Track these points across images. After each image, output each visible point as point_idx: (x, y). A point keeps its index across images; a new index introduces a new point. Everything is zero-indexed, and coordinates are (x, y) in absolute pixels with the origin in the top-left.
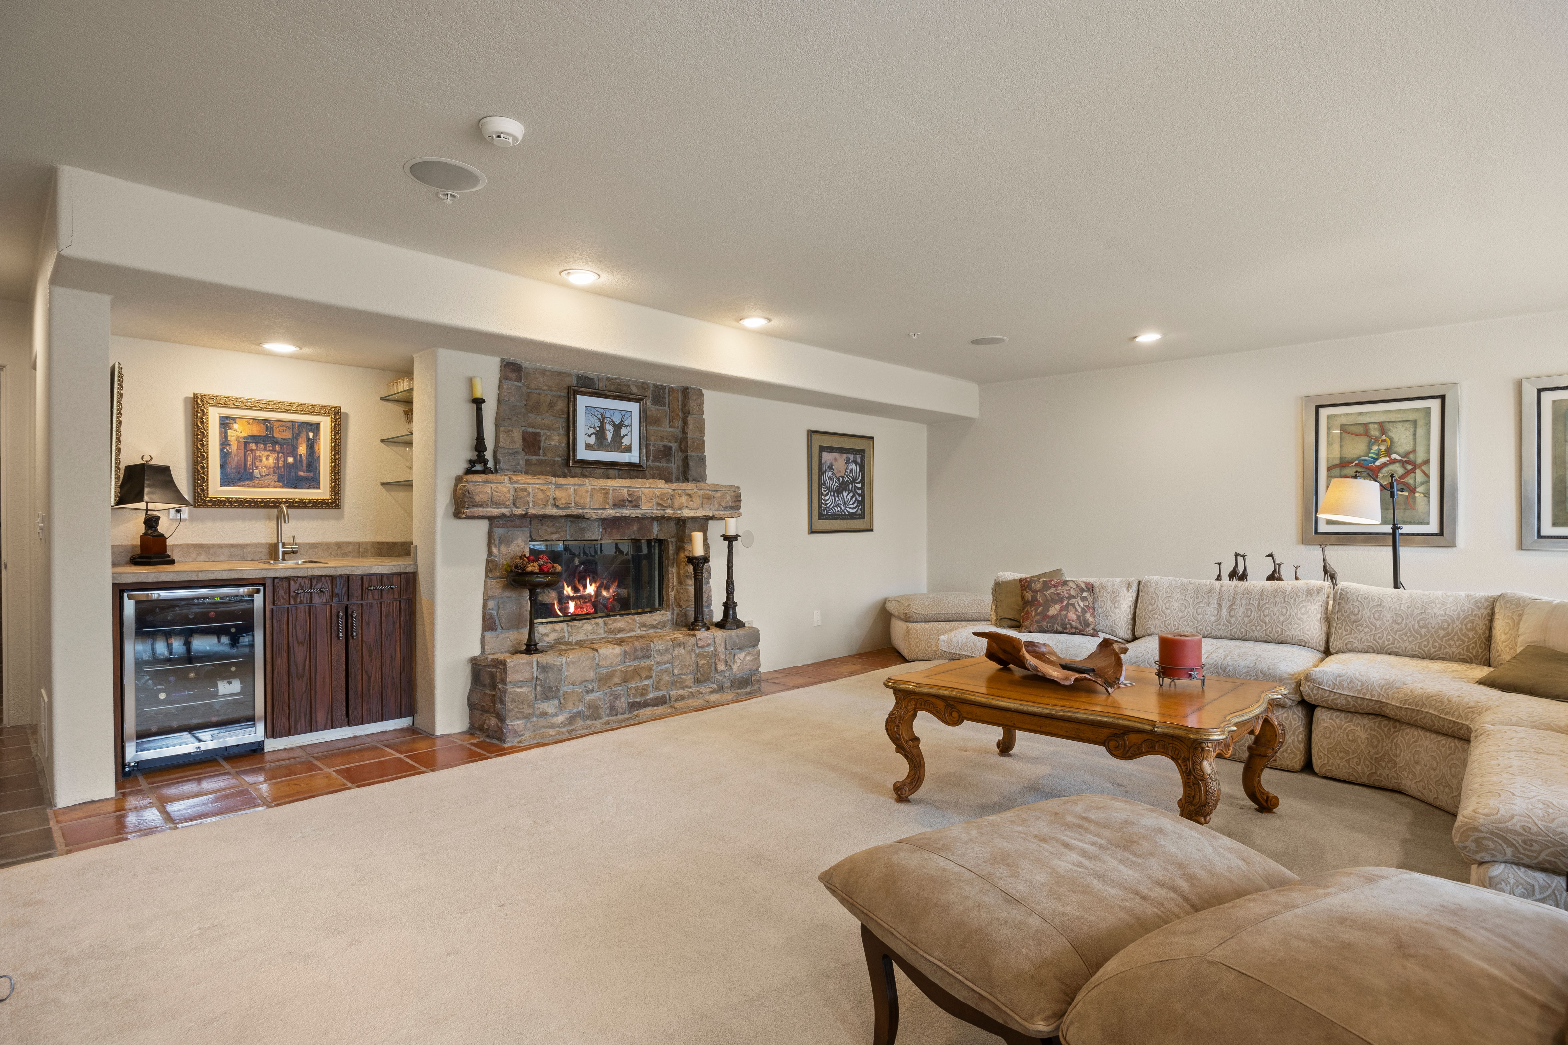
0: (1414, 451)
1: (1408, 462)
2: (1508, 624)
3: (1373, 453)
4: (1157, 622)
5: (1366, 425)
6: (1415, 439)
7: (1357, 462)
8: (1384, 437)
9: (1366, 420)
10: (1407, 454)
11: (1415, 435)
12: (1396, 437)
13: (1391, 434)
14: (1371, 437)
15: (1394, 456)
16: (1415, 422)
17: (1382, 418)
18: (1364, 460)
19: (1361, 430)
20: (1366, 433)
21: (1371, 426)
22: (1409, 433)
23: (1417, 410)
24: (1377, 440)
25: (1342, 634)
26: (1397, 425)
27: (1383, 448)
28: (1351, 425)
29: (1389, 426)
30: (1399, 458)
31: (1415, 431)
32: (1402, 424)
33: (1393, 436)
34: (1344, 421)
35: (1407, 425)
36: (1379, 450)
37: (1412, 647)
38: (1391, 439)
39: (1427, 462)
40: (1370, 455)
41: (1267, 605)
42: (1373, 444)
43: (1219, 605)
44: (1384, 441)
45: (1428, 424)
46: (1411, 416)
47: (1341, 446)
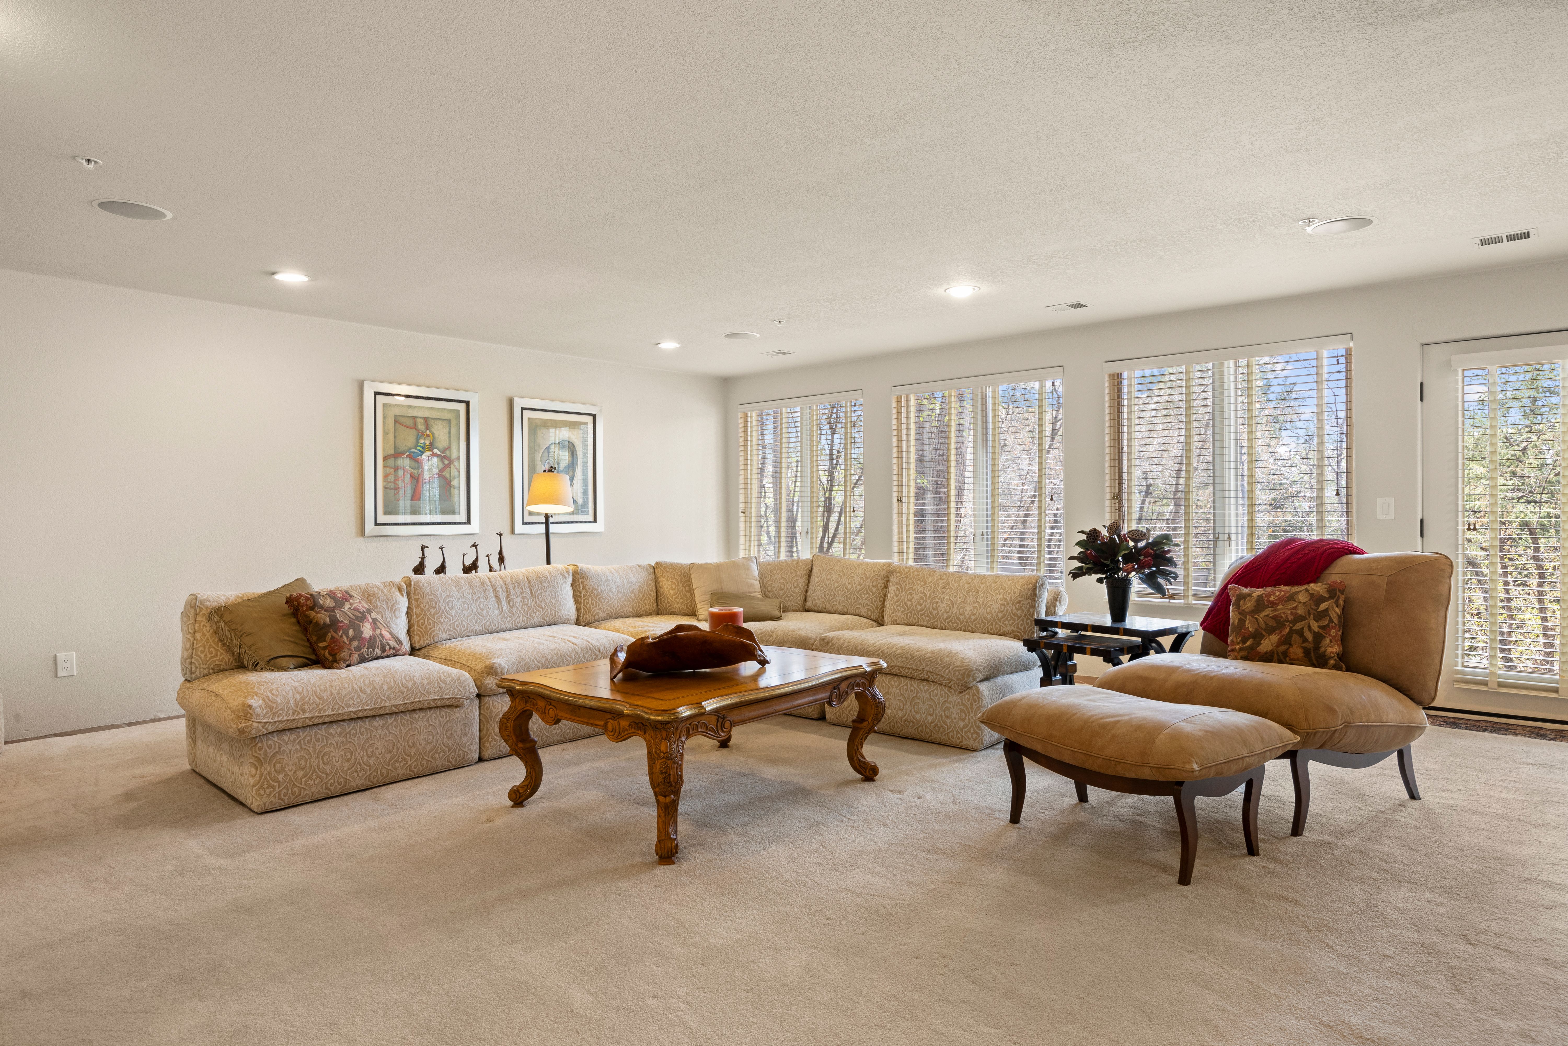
0: (449, 448)
1: (445, 457)
2: (673, 583)
3: (420, 446)
4: (444, 626)
5: (414, 418)
6: (450, 437)
7: (408, 453)
8: (428, 432)
9: (415, 413)
10: (444, 451)
11: (449, 433)
12: (436, 433)
13: (433, 430)
14: (418, 430)
15: (436, 451)
16: (450, 421)
17: (426, 414)
18: (414, 453)
19: (410, 423)
20: (415, 427)
21: (418, 420)
22: (446, 430)
23: (451, 411)
24: (423, 434)
25: (590, 607)
26: (437, 422)
27: (428, 442)
28: (403, 416)
29: (431, 422)
30: (439, 453)
31: (450, 429)
32: (440, 422)
33: (435, 432)
34: (397, 412)
35: (444, 423)
36: (425, 444)
37: (628, 609)
38: (433, 434)
39: (458, 458)
40: (418, 448)
41: (539, 592)
42: (420, 438)
43: (497, 597)
44: (428, 435)
45: (458, 425)
46: (447, 416)
47: (395, 437)
